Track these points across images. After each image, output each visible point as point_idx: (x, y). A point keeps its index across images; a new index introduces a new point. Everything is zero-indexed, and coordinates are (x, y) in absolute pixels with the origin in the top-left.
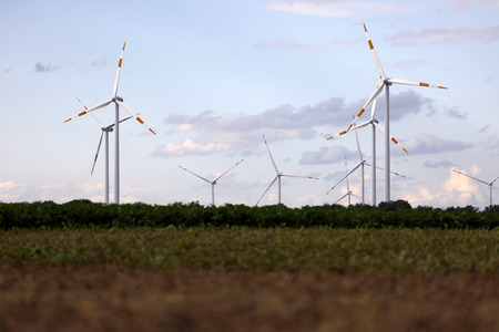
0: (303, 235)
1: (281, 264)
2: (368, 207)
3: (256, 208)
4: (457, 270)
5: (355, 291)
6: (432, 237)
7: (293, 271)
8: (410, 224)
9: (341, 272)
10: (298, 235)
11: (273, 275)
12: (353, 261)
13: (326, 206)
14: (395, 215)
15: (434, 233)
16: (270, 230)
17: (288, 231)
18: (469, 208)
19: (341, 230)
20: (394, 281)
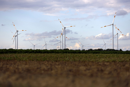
0: (50, 55)
1: (46, 60)
2: (61, 50)
3: (42, 50)
4: (77, 61)
5: (59, 65)
6: (73, 55)
7: (48, 61)
8: (69, 53)
9: (56, 61)
10: (49, 55)
11: (44, 62)
12: (59, 59)
13: (54, 50)
14: (66, 51)
15: (73, 54)
16: (44, 54)
17: (47, 54)
18: (79, 50)
19: (57, 54)
20: (65, 63)
